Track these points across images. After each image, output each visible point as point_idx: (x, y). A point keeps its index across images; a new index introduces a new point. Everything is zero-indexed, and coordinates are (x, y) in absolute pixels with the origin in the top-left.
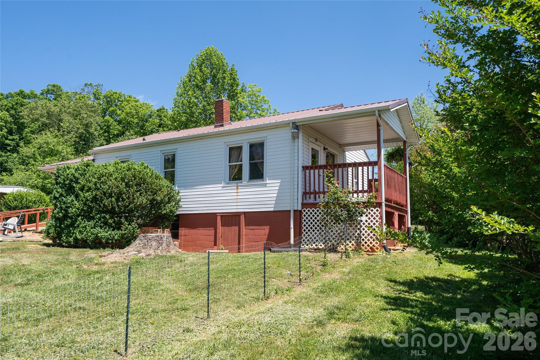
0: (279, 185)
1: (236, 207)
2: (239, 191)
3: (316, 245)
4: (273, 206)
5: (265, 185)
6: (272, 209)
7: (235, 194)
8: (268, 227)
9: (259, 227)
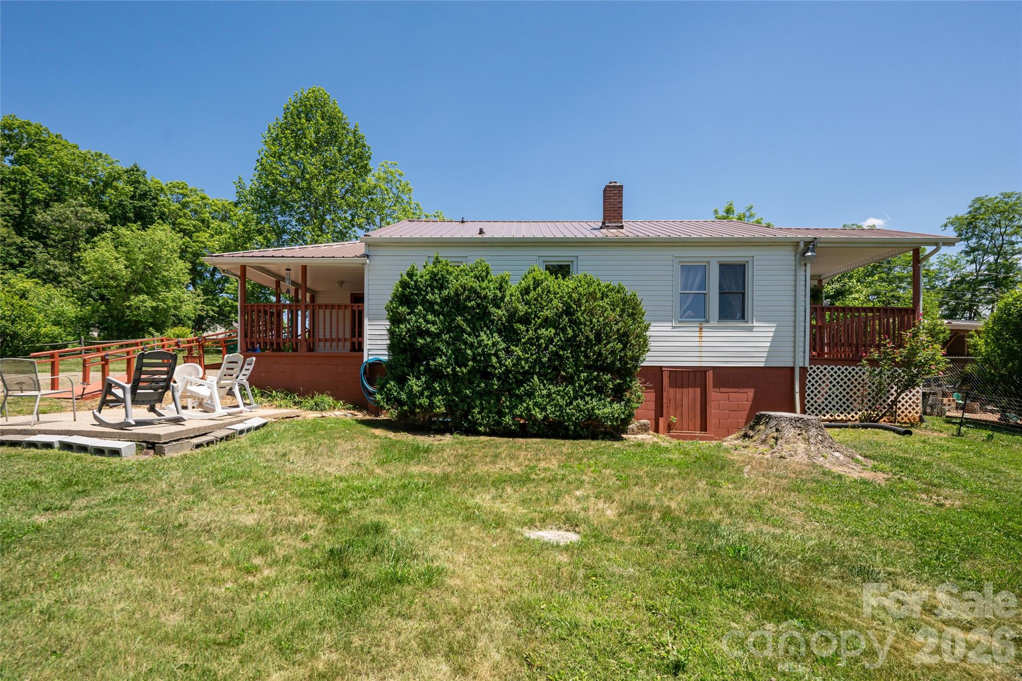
0: (773, 329)
1: (698, 359)
2: (704, 334)
3: (831, 416)
4: (764, 359)
5: (750, 329)
6: (762, 365)
7: (697, 339)
8: (753, 390)
9: (736, 390)
